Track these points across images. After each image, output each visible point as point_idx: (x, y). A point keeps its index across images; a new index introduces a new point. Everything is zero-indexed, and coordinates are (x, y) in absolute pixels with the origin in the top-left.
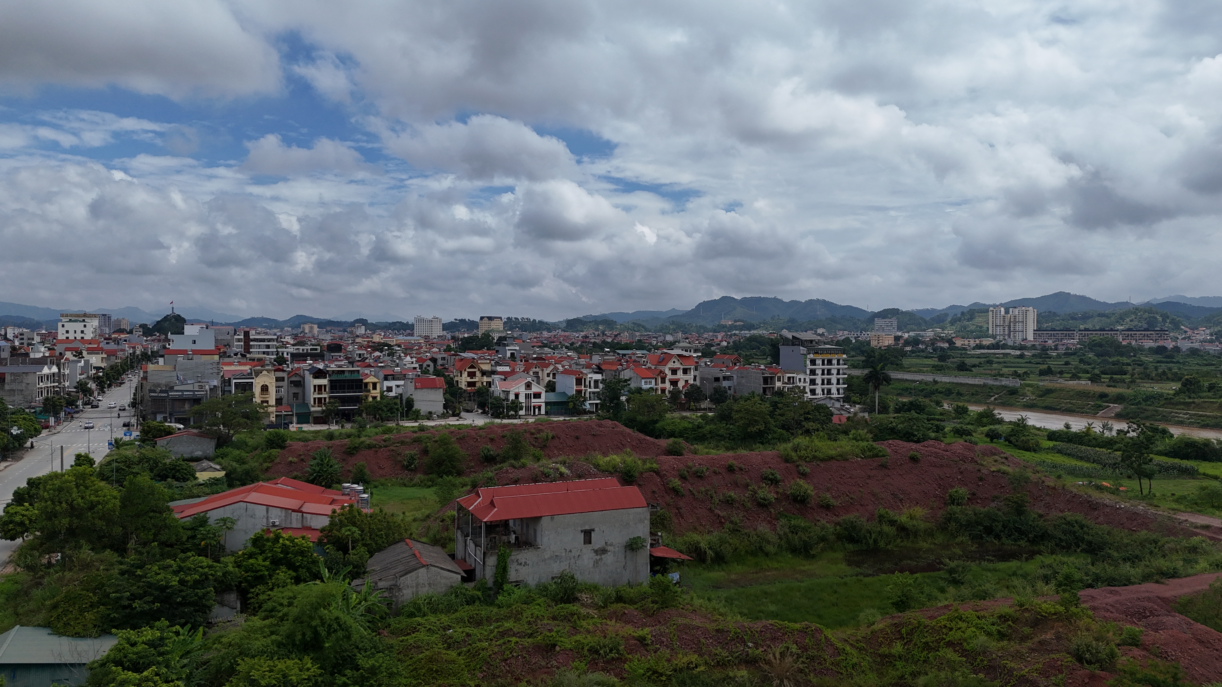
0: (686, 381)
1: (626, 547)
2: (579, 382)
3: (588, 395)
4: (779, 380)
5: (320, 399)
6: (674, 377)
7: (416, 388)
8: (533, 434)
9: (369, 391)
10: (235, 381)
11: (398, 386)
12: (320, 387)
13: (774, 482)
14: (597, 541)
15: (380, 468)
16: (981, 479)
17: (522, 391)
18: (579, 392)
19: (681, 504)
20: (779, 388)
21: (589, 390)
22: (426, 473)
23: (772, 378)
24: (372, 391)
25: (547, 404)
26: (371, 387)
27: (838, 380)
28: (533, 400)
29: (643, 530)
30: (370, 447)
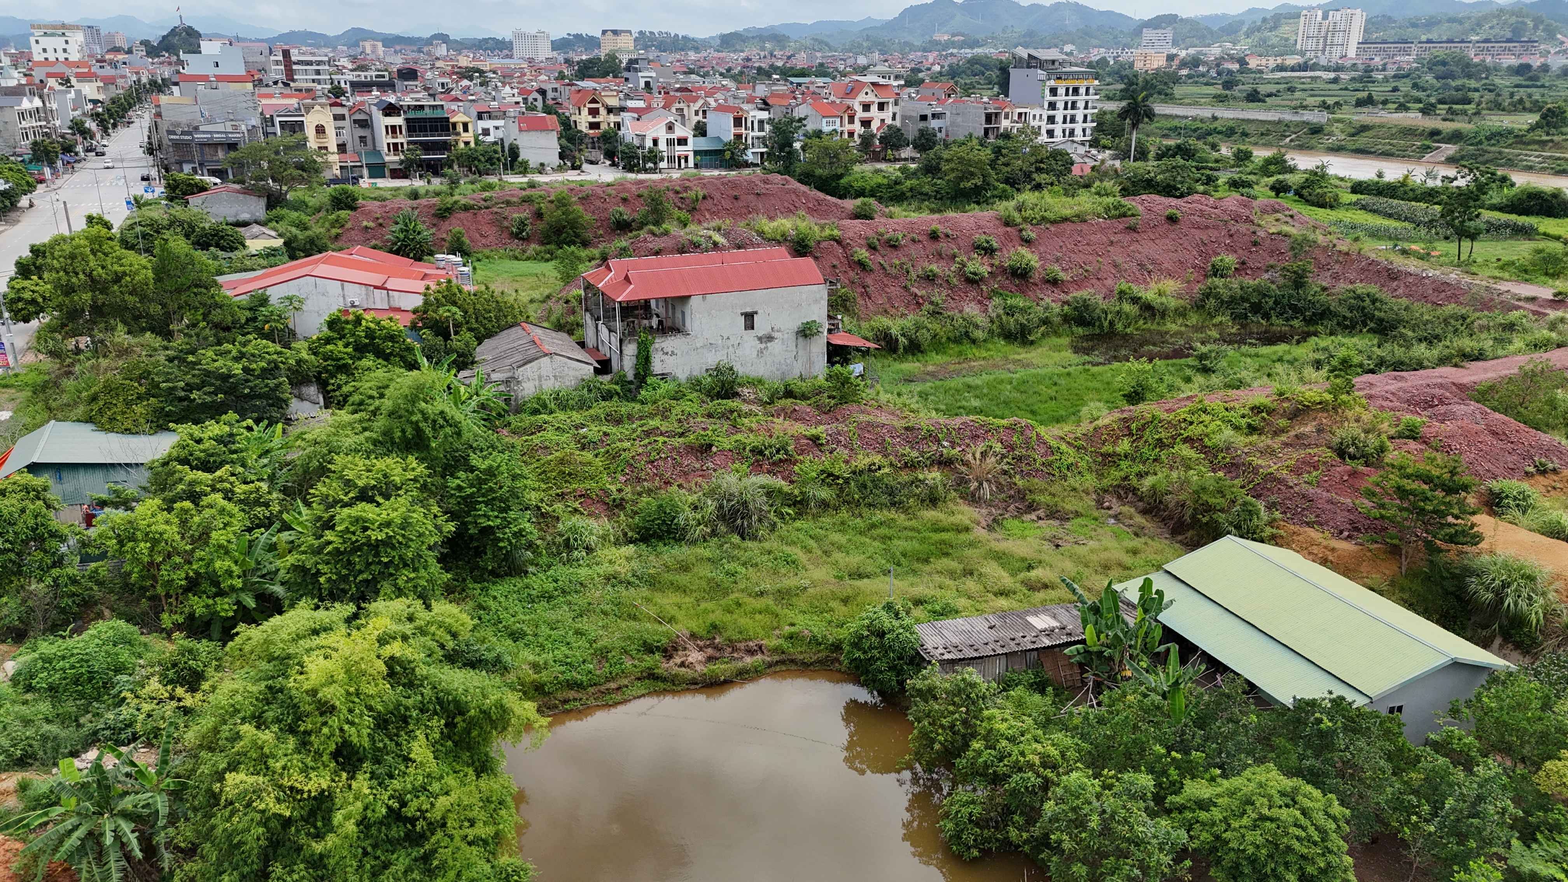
0: (883, 121)
1: (797, 333)
2: (738, 122)
3: (750, 141)
4: (1006, 117)
5: (395, 145)
6: (866, 115)
7: (521, 130)
8: (677, 192)
9: (458, 134)
10: (278, 119)
11: (497, 128)
12: (394, 128)
13: (988, 251)
14: (761, 325)
15: (482, 235)
16: (1255, 244)
17: (663, 136)
18: (738, 136)
19: (869, 281)
20: (1006, 129)
21: (752, 134)
22: (542, 243)
23: (997, 114)
24: (463, 134)
25: (696, 153)
26: (460, 128)
27: (1085, 116)
28: (677, 148)
29: (819, 313)
30: (466, 208)
